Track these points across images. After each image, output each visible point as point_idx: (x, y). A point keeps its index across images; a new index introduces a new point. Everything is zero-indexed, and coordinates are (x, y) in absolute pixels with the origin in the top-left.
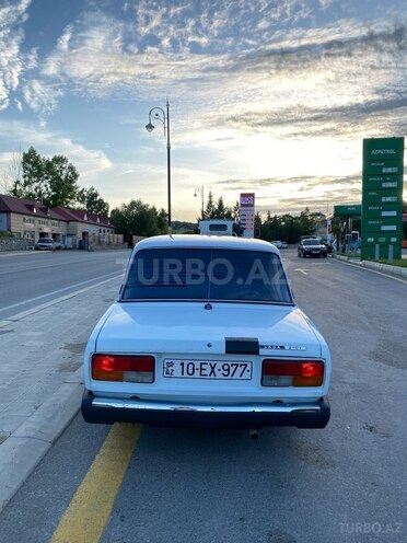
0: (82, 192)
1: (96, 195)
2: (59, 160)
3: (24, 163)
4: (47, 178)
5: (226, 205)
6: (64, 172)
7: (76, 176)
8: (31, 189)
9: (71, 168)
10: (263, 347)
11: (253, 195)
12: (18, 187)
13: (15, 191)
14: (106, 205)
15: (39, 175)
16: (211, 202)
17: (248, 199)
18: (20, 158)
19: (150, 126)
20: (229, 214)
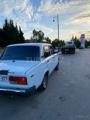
0: (45, 38)
1: (48, 38)
2: (40, 31)
3: (33, 33)
4: (38, 35)
5: (77, 38)
6: (41, 34)
7: (44, 34)
8: (35, 38)
9: (43, 33)
10: (9, 73)
11: (84, 35)
12: (32, 38)
13: (31, 39)
14: (51, 40)
15: (36, 35)
16: (73, 37)
17: (83, 36)
19: (54, 21)
20: (78, 40)
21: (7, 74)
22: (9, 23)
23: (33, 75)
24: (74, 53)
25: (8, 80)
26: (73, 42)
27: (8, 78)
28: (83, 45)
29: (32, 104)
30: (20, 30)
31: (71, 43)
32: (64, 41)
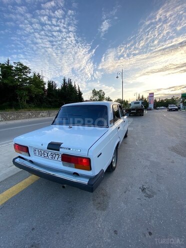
0: (106, 98)
1: (109, 98)
2: (101, 91)
4: (98, 95)
5: (144, 97)
7: (105, 94)
8: (94, 98)
9: (104, 92)
10: (61, 148)
11: (153, 93)
12: (91, 98)
14: (112, 100)
15: (96, 95)
16: (139, 97)
17: (151, 95)
18: (92, 91)
19: (117, 77)
20: (145, 100)
21: (59, 150)
22: (68, 82)
23: (101, 154)
24: (143, 115)
25: (60, 159)
26: (141, 102)
27: (60, 156)
28: (151, 106)
29: (97, 197)
30: (79, 90)
31: (139, 103)
32: (127, 102)
